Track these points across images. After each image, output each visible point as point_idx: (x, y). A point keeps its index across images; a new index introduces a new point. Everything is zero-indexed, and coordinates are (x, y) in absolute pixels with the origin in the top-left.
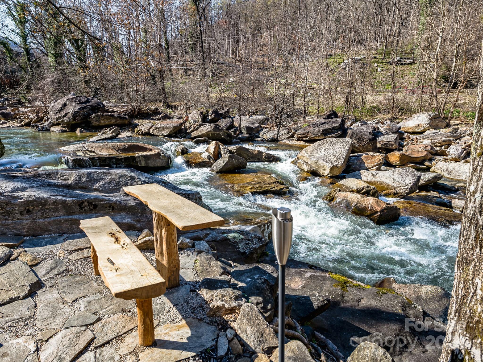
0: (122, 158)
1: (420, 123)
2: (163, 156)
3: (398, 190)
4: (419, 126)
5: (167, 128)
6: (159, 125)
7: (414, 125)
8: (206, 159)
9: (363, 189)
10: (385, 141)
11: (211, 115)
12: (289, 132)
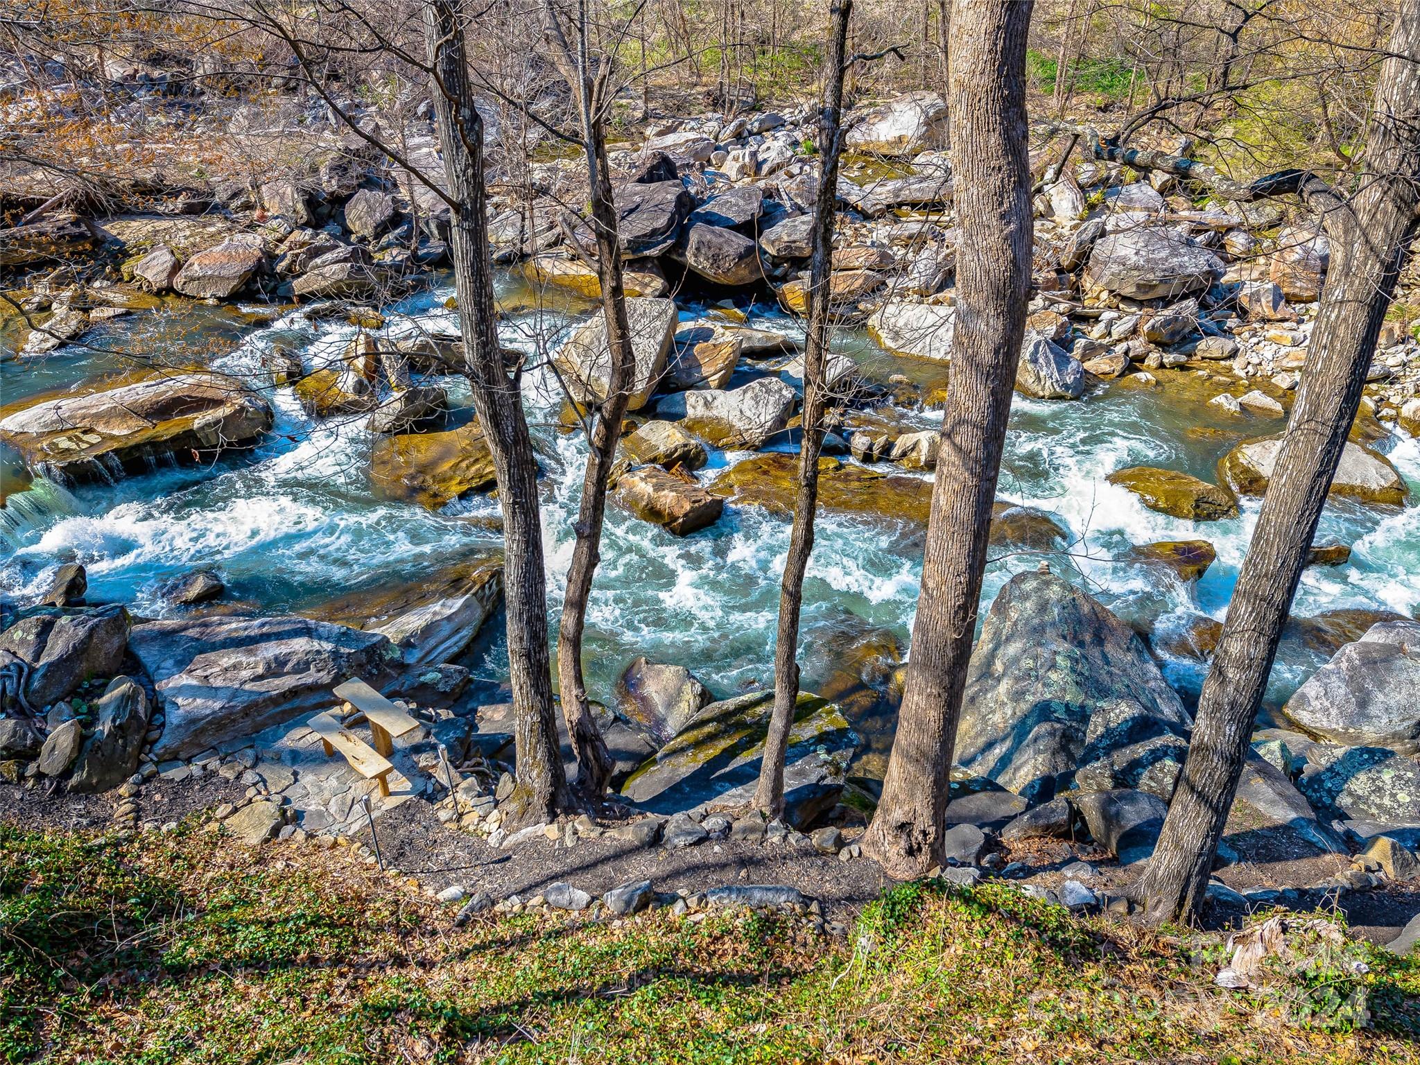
0: (166, 441)
1: (903, 132)
2: (253, 413)
3: (746, 436)
4: (900, 139)
5: (222, 278)
6: (196, 267)
7: (890, 138)
8: (351, 397)
9: (676, 450)
10: (786, 239)
11: (329, 181)
12: (551, 228)
